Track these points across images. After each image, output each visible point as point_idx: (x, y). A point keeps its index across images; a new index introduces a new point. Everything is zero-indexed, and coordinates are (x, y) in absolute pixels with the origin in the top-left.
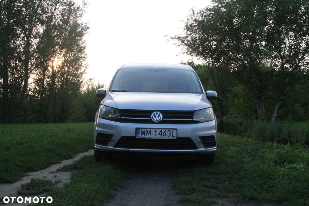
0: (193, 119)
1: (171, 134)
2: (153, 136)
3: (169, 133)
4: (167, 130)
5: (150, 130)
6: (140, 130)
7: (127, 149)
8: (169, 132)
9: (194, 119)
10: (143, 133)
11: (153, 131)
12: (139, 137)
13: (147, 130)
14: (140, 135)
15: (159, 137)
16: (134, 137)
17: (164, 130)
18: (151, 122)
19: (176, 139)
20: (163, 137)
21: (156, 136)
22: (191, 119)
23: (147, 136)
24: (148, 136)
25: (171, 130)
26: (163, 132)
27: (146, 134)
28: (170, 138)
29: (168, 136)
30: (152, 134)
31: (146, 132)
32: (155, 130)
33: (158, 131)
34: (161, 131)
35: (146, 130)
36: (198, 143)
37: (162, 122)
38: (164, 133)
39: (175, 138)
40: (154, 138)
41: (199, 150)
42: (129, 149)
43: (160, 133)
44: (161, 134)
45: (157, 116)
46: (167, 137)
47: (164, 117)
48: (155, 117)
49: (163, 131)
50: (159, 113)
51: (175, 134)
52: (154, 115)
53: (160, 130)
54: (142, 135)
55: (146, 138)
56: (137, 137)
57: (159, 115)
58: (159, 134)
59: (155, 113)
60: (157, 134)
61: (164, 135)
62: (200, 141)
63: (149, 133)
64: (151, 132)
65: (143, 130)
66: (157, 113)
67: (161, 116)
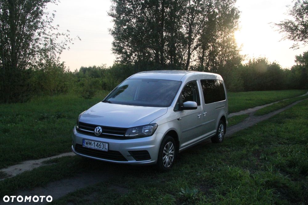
0: (124, 135)
1: (104, 146)
2: (93, 147)
3: (103, 146)
4: (102, 143)
6: (85, 140)
8: (103, 145)
9: (126, 136)
10: (87, 143)
11: (93, 142)
12: (84, 146)
14: (85, 145)
15: (96, 147)
16: (82, 145)
18: (93, 134)
19: (107, 151)
23: (89, 146)
24: (90, 146)
25: (104, 144)
26: (99, 145)
27: (88, 144)
28: (104, 149)
32: (94, 142)
33: (96, 143)
34: (98, 143)
35: (89, 141)
36: (128, 156)
37: (101, 136)
38: (100, 145)
39: (107, 150)
40: (93, 148)
42: (80, 154)
44: (98, 146)
46: (101, 148)
47: (103, 131)
49: (99, 143)
50: (100, 128)
51: (107, 147)
53: (97, 142)
56: (83, 146)
57: (100, 129)
58: (96, 146)
59: (97, 127)
60: (95, 145)
61: (100, 147)
62: (130, 155)
63: (90, 144)
64: (92, 143)
65: (87, 141)
66: (98, 128)
67: (101, 130)
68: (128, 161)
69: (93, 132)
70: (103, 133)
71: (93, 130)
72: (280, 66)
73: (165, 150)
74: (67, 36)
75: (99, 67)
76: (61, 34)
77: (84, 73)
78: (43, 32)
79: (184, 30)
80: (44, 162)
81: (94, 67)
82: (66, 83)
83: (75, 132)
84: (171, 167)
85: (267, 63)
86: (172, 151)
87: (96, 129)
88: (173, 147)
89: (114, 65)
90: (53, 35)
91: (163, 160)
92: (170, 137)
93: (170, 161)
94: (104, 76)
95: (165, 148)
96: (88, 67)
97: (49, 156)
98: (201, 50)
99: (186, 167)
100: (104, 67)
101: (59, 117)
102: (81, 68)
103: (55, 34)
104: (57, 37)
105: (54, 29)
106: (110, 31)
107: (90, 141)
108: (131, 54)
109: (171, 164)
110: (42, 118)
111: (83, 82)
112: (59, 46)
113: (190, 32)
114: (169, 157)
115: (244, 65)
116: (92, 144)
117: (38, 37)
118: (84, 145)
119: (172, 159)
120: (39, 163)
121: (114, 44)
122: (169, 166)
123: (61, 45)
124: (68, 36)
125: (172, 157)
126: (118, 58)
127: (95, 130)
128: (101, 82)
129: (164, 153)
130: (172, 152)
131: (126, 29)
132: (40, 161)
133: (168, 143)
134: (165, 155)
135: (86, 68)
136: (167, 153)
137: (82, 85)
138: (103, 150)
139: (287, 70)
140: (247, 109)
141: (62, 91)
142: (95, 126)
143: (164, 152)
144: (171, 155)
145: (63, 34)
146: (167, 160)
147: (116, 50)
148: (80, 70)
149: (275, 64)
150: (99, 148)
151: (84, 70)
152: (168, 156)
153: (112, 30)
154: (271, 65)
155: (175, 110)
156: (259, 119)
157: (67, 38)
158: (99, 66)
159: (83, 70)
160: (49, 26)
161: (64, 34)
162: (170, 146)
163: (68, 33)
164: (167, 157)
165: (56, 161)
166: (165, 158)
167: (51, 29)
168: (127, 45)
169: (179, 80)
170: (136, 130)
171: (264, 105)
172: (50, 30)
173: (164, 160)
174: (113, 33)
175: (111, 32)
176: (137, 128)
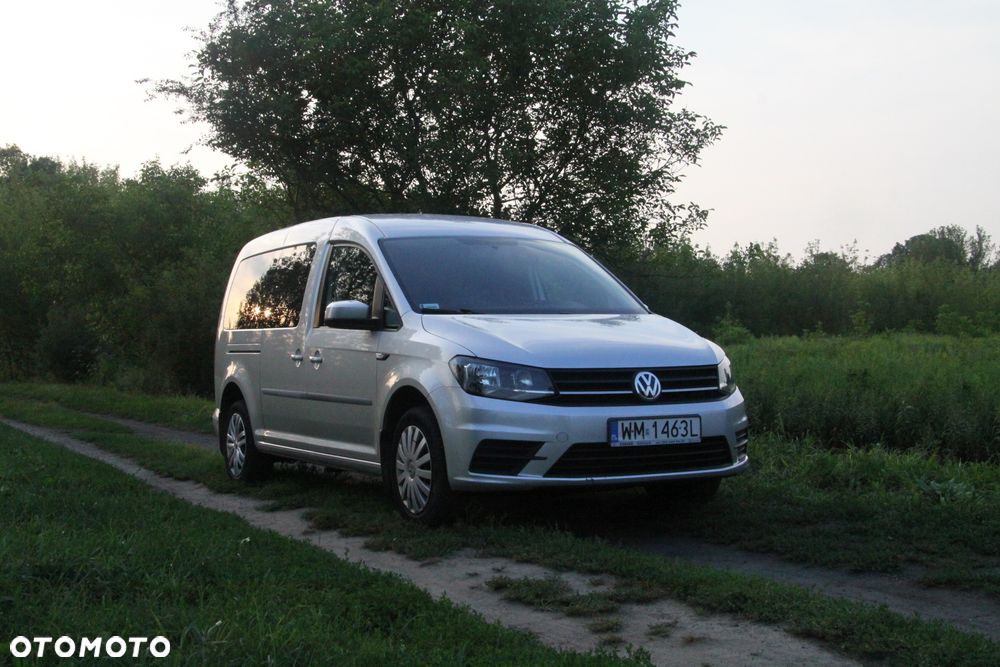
0: (718, 387)
1: (689, 428)
2: (650, 438)
3: (685, 428)
4: (680, 420)
5: (643, 424)
6: (620, 423)
7: (589, 479)
8: (684, 425)
9: (720, 387)
10: (626, 432)
11: (648, 424)
12: (618, 445)
13: (635, 424)
14: (620, 439)
15: (663, 439)
16: (605, 445)
17: (674, 420)
18: (637, 400)
19: (699, 441)
20: (671, 440)
21: (656, 437)
22: (716, 388)
23: (637, 440)
24: (639, 438)
25: (688, 420)
26: (670, 428)
27: (632, 434)
28: (688, 439)
29: (683, 435)
30: (647, 434)
31: (633, 428)
32: (653, 421)
33: (661, 424)
34: (667, 424)
35: (633, 422)
37: (663, 399)
38: (674, 427)
39: (697, 439)
40: (654, 443)
41: (735, 466)
42: (595, 479)
43: (666, 430)
44: (667, 432)
45: (648, 383)
46: (679, 437)
47: (664, 385)
48: (645, 386)
49: (671, 422)
50: (651, 375)
51: (696, 431)
52: (641, 379)
53: (665, 421)
54: (624, 437)
55: (635, 444)
56: (612, 445)
57: (653, 379)
58: (663, 432)
60: (659, 432)
61: (675, 433)
63: (640, 430)
65: (626, 424)
66: (647, 376)
67: (657, 382)
68: (733, 464)
69: (631, 392)
70: (666, 391)
71: (631, 386)
107: (638, 423)
116: (648, 430)
118: (617, 441)
138: (687, 441)
150: (671, 437)
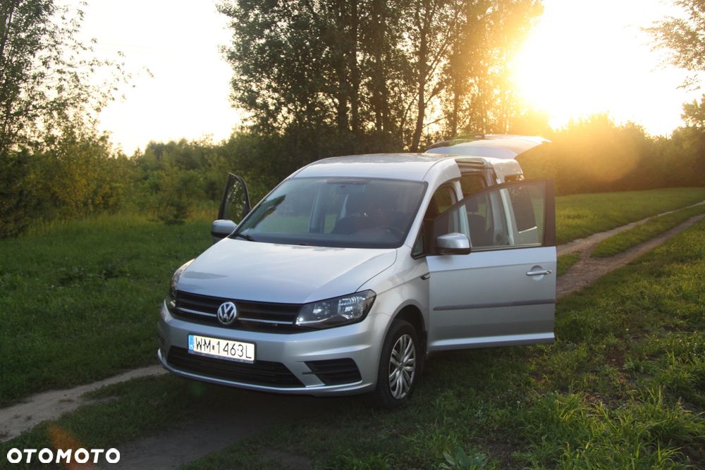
0: (294, 323)
1: (244, 351)
2: (214, 352)
3: (242, 351)
4: (238, 344)
5: (210, 341)
6: (195, 337)
8: (241, 348)
9: (297, 323)
10: (199, 345)
11: (214, 342)
12: (192, 352)
13: (205, 340)
14: (195, 348)
15: (223, 354)
16: (186, 350)
18: (215, 322)
19: (252, 362)
20: (230, 356)
21: (219, 352)
22: (291, 323)
23: (205, 351)
24: (207, 350)
25: (244, 345)
26: (230, 348)
27: (203, 347)
28: (243, 359)
29: (239, 355)
30: (213, 348)
31: (203, 343)
32: (217, 340)
33: (223, 343)
34: (227, 344)
35: (203, 338)
36: (304, 373)
37: (234, 325)
38: (233, 348)
40: (216, 357)
41: (308, 388)
43: (226, 349)
44: (227, 351)
45: (226, 311)
46: (236, 356)
48: (223, 313)
49: (231, 344)
50: (232, 304)
51: (251, 353)
53: (226, 342)
55: (204, 354)
56: (189, 351)
57: (232, 308)
58: (224, 350)
59: (225, 304)
60: (221, 349)
61: (233, 352)
62: (310, 370)
63: (208, 345)
64: (211, 345)
65: (199, 338)
66: (227, 306)
67: (235, 311)
68: (304, 387)
69: (215, 316)
70: (239, 319)
71: (215, 311)
72: (645, 131)
73: (393, 356)
74: (118, 68)
75: (196, 143)
76: (103, 62)
77: (158, 158)
78: (56, 56)
79: (406, 45)
80: (88, 396)
81: (183, 142)
82: (114, 185)
83: (167, 316)
84: (409, 396)
85: (612, 124)
86: (410, 358)
87: (223, 308)
88: (413, 347)
89: (232, 137)
90: (83, 64)
91: (390, 380)
92: (404, 323)
93: (407, 382)
94: (210, 166)
95: (393, 350)
96: (166, 142)
97: (97, 379)
98: (450, 95)
99: (445, 397)
100: (208, 143)
101: (109, 275)
102: (149, 145)
103: (87, 63)
104: (92, 70)
105: (84, 49)
106: (223, 51)
107: (208, 339)
108: (278, 110)
109: (408, 389)
110: (66, 280)
111: (157, 181)
112: (99, 93)
113: (423, 52)
114: (403, 372)
115: (557, 130)
116: (213, 346)
117: (43, 69)
118: (193, 350)
119: (410, 377)
120: (74, 398)
121: (235, 84)
122: (404, 394)
123: (104, 90)
124: (120, 67)
125: (410, 373)
126: (245, 120)
127: (220, 309)
128: (201, 179)
129: (392, 363)
130: (410, 360)
131: (264, 45)
132: (77, 393)
133: (401, 338)
134: (393, 367)
135: (163, 144)
136: (400, 362)
137: (156, 188)
139: (661, 139)
140: (572, 241)
141: (106, 206)
142: (220, 301)
143: (392, 360)
144: (408, 368)
145: (107, 63)
146: (400, 380)
147: (241, 99)
148: (147, 151)
149: (633, 124)
151: (156, 150)
152: (401, 370)
153: (227, 49)
154: (623, 127)
155: (415, 254)
156: (605, 268)
157: (118, 73)
158: (195, 141)
159: (154, 150)
160: (71, 43)
161: (110, 62)
162: (405, 345)
163: (120, 60)
164: (398, 373)
165: (119, 389)
166: (395, 374)
167: (77, 50)
168: (269, 87)
169: (420, 179)
170: (323, 307)
171: (612, 229)
172: (74, 53)
173: (392, 380)
174: (232, 57)
175: (225, 55)
176: (324, 304)
